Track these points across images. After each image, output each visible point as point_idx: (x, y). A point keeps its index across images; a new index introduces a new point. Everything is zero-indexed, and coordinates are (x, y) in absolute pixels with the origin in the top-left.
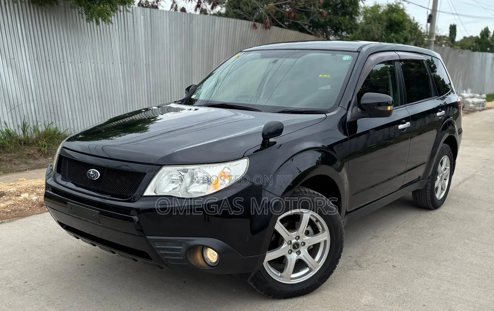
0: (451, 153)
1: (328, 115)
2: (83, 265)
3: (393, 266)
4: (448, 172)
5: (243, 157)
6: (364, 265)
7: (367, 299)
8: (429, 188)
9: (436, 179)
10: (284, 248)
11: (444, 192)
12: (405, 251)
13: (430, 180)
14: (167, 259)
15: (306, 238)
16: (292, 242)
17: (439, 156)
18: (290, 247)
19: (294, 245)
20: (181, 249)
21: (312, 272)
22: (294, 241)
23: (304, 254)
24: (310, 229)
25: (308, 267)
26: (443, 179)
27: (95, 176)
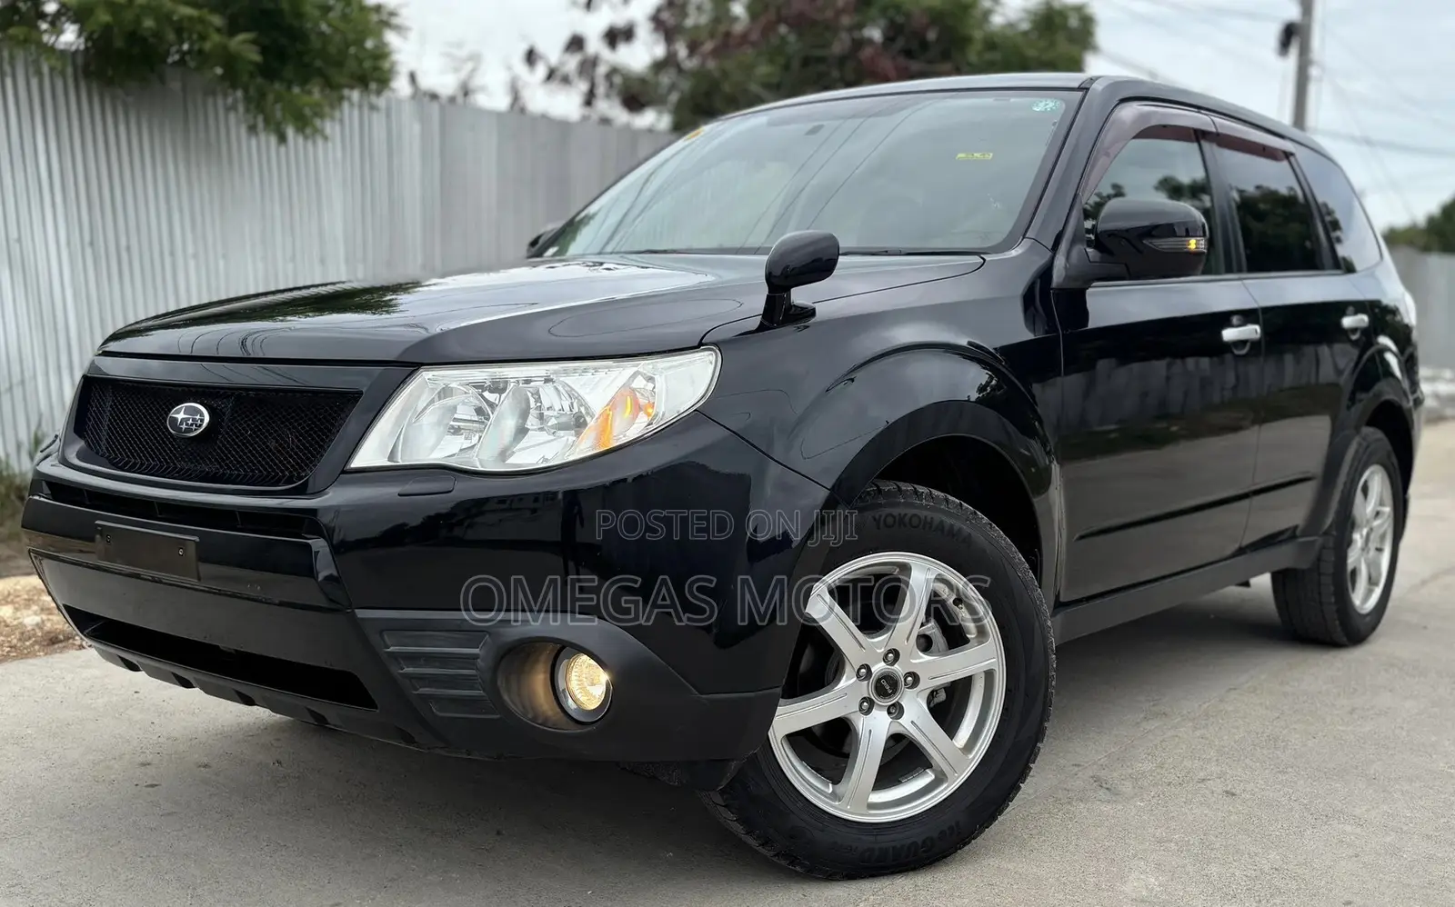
0: (1395, 460)
1: (988, 258)
2: (153, 786)
3: (1227, 792)
4: (1385, 524)
5: (699, 346)
6: (1127, 788)
7: (1141, 881)
8: (1328, 568)
9: (1350, 542)
10: (845, 693)
11: (1378, 591)
12: (1265, 752)
13: (1331, 544)
14: (426, 698)
15: (921, 658)
16: (873, 670)
17: (1356, 463)
18: (866, 689)
19: (878, 681)
20: (476, 657)
21: (945, 785)
22: (878, 667)
23: (916, 717)
24: (932, 629)
25: (930, 766)
26: (1372, 546)
27: (192, 425)
